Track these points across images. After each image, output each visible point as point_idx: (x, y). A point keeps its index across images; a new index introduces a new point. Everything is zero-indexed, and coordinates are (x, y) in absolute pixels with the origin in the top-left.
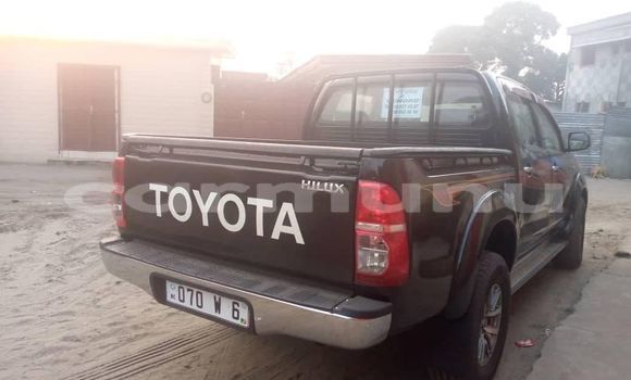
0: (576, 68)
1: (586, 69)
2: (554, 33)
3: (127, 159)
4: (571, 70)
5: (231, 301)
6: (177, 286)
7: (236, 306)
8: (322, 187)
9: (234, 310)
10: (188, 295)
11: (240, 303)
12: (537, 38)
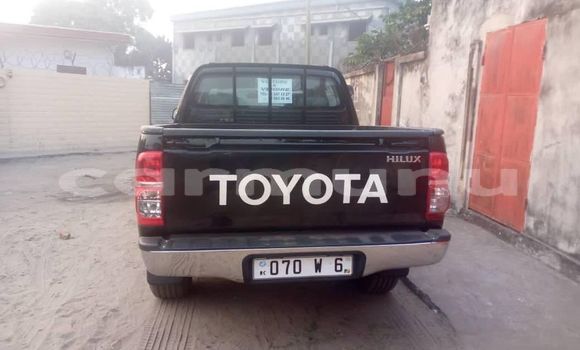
0: (180, 50)
1: (190, 51)
2: (150, 17)
3: (164, 154)
4: (176, 52)
5: (332, 260)
6: (268, 262)
7: (339, 262)
8: (404, 159)
9: (336, 264)
10: (282, 267)
11: (344, 258)
12: (137, 21)
